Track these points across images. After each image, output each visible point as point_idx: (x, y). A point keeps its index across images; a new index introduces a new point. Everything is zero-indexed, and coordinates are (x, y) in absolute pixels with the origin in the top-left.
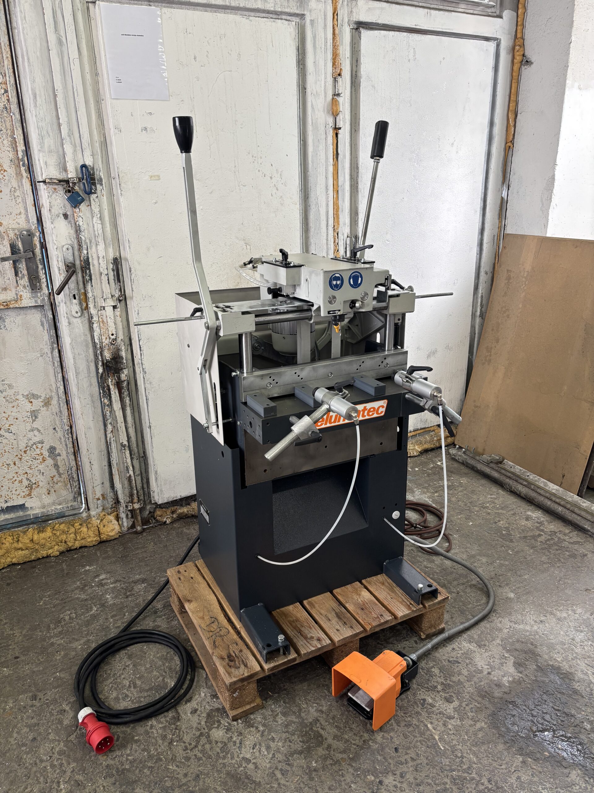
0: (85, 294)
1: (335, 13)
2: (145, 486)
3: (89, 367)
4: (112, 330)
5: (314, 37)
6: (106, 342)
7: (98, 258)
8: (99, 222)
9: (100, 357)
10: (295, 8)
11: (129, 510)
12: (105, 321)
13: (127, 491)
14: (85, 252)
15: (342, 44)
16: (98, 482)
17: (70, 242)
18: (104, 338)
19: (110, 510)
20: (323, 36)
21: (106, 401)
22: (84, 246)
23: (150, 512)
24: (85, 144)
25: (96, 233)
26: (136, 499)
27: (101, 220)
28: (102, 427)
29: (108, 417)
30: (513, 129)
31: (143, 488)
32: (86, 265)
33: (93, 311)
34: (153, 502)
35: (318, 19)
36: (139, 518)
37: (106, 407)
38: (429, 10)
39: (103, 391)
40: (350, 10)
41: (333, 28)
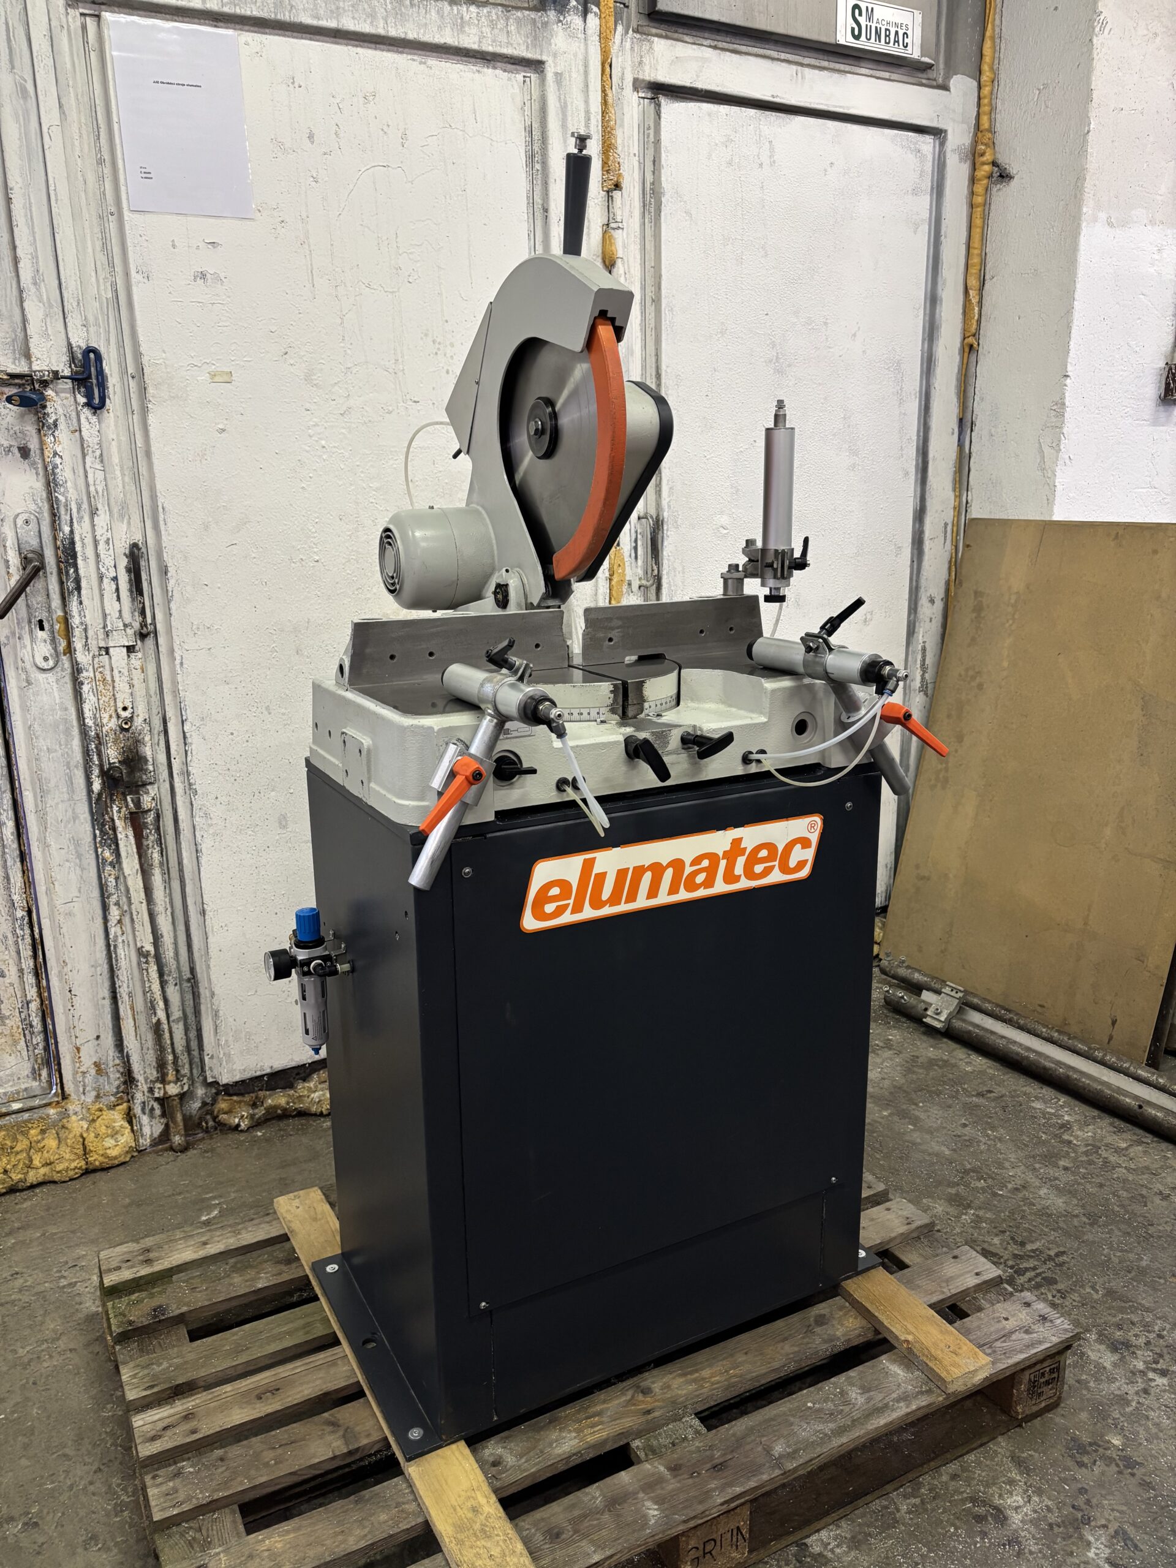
0: (66, 620)
1: (606, 64)
2: (194, 1044)
3: (71, 779)
4: (123, 699)
5: (564, 109)
6: (111, 725)
7: (96, 543)
8: (99, 466)
9: (95, 758)
10: (523, 47)
11: (157, 1099)
12: (109, 678)
13: (151, 1057)
14: (67, 529)
15: (622, 126)
16: (86, 1034)
17: (33, 507)
18: (105, 716)
19: (113, 1099)
20: (582, 107)
21: (107, 854)
22: (63, 517)
23: (204, 1104)
24: (71, 301)
25: (92, 489)
26: (171, 1075)
27: (102, 461)
28: (99, 911)
29: (111, 889)
30: (977, 309)
31: (188, 1049)
32: (68, 555)
33: (82, 657)
34: (210, 1080)
35: (570, 72)
36: (179, 1117)
37: (108, 868)
38: (799, 68)
39: (101, 831)
40: (637, 60)
41: (604, 91)
